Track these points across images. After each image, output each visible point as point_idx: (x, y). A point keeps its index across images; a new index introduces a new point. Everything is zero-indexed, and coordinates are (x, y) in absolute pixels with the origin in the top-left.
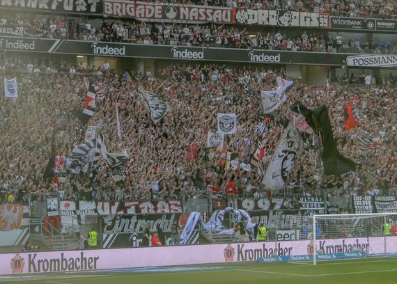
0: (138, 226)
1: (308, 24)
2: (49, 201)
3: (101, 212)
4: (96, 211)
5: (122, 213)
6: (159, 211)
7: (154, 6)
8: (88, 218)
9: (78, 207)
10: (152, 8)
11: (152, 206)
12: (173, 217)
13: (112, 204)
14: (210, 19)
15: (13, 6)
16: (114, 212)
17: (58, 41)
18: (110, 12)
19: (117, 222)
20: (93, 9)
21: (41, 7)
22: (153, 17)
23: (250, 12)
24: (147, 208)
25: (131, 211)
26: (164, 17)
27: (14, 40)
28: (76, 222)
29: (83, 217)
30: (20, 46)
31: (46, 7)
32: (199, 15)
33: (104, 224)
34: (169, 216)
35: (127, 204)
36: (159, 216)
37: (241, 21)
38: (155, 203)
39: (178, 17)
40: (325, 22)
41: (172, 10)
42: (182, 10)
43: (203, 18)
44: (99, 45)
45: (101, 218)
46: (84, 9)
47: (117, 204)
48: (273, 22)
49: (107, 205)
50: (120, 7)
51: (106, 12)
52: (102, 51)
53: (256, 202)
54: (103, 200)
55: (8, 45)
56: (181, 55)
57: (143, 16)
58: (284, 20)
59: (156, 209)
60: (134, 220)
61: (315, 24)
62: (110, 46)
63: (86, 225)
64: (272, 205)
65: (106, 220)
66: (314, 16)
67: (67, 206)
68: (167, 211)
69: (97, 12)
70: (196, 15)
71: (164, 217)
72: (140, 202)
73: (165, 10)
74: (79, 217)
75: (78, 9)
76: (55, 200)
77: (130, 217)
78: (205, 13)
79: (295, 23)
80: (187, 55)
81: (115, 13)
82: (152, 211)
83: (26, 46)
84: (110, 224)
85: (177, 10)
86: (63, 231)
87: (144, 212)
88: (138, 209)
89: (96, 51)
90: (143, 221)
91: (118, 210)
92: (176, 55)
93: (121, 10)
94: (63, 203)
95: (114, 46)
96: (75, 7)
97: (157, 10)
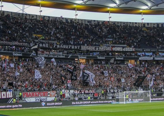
0: (84, 96)
1: (130, 50)
2: (62, 90)
3: (75, 93)
4: (74, 92)
5: (80, 93)
6: (90, 92)
8: (72, 94)
9: (69, 92)
11: (88, 91)
12: (93, 94)
13: (78, 91)
14: (106, 50)
15: (60, 48)
16: (78, 93)
17: (70, 55)
19: (79, 95)
20: (79, 48)
21: (66, 48)
22: (93, 50)
23: (116, 48)
24: (87, 92)
25: (83, 92)
26: (96, 49)
27: (60, 55)
28: (69, 95)
29: (71, 94)
30: (61, 57)
32: (104, 49)
33: (75, 95)
34: (92, 94)
35: (81, 91)
36: (89, 94)
37: (114, 50)
38: (89, 91)
39: (99, 49)
40: (134, 50)
42: (100, 48)
43: (105, 49)
45: (75, 94)
46: (77, 48)
47: (79, 91)
48: (121, 50)
49: (77, 91)
50: (85, 47)
52: (81, 57)
53: (114, 90)
54: (76, 90)
55: (59, 56)
56: (100, 58)
57: (90, 49)
58: (124, 50)
59: (89, 92)
60: (83, 95)
63: (71, 96)
64: (118, 91)
65: (76, 95)
66: (131, 48)
67: (67, 91)
68: (92, 92)
70: (103, 49)
71: (91, 94)
72: (85, 90)
73: (96, 48)
74: (70, 94)
75: (75, 48)
76: (64, 90)
77: (82, 94)
78: (105, 48)
79: (127, 50)
80: (101, 58)
81: (84, 49)
82: (88, 92)
83: (63, 57)
84: (77, 95)
85: (98, 48)
86: (66, 97)
87: (86, 92)
88: (84, 92)
89: (79, 57)
90: (85, 95)
91: (79, 92)
92: (98, 58)
94: (66, 91)
95: (83, 56)
96: (74, 47)
97: (94, 48)
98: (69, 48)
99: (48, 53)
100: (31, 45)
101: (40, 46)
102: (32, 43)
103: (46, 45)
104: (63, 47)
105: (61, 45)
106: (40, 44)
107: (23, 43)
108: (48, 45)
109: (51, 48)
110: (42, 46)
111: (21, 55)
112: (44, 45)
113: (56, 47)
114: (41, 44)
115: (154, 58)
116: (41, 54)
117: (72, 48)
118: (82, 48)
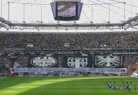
17: (76, 53)
21: (76, 50)
40: (111, 49)
48: (105, 49)
55: (71, 54)
58: (106, 49)
61: (110, 49)
62: (83, 53)
73: (91, 49)
78: (96, 49)
79: (107, 49)
83: (73, 54)
85: (92, 49)
97: (90, 49)
99: (66, 52)
107: (56, 49)
109: (68, 50)
111: (54, 54)
112: (65, 49)
113: (71, 49)
115: (121, 53)
118: (84, 49)
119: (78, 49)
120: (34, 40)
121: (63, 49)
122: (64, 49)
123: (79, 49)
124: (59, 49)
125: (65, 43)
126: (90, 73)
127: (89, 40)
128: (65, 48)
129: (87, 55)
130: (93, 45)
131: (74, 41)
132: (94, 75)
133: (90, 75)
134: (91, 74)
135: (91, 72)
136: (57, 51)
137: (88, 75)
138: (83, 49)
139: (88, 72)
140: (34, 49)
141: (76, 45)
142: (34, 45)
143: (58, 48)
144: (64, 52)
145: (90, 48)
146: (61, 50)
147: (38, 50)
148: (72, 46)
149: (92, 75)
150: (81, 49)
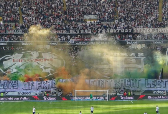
7: (150, 29)
10: (149, 30)
15: (106, 33)
17: (116, 41)
18: (136, 32)
20: (130, 31)
21: (114, 32)
22: (149, 32)
26: (153, 32)
27: (103, 42)
30: (105, 43)
31: (116, 32)
32: (165, 31)
39: (157, 32)
41: (155, 30)
42: (159, 30)
44: (129, 41)
46: (127, 32)
50: (139, 30)
51: (134, 32)
52: (130, 43)
55: (101, 43)
57: (146, 32)
62: (132, 41)
69: (131, 32)
70: (163, 31)
73: (153, 30)
75: (126, 32)
80: (157, 43)
81: (137, 32)
83: (107, 43)
85: (157, 30)
89: (128, 43)
92: (153, 43)
93: (139, 31)
96: (124, 31)
98: (118, 32)
99: (88, 40)
100: (70, 32)
101: (81, 32)
102: (72, 30)
103: (88, 31)
104: (110, 31)
105: (108, 30)
106: (81, 29)
107: (62, 31)
108: (91, 30)
110: (84, 32)
111: (56, 44)
112: (86, 31)
113: (101, 32)
114: (83, 30)
116: (80, 42)
117: (122, 32)
118: (135, 32)
119: (120, 31)
120: (5, 7)
121: (80, 32)
122: (82, 31)
123: (122, 31)
124: (71, 32)
125: (85, 17)
126: (151, 92)
127: (149, 6)
128: (86, 27)
129: (144, 46)
130: (160, 20)
131: (109, 9)
132: (163, 97)
133: (151, 97)
134: (155, 96)
135: (155, 89)
136: (66, 35)
137: (146, 98)
138: (132, 31)
139: (147, 89)
140: (6, 32)
141: (114, 20)
142: (4, 22)
143: (68, 30)
144: (83, 39)
145: (150, 27)
146: (75, 33)
147: (15, 35)
148: (105, 24)
149: (156, 98)
150: (127, 31)
